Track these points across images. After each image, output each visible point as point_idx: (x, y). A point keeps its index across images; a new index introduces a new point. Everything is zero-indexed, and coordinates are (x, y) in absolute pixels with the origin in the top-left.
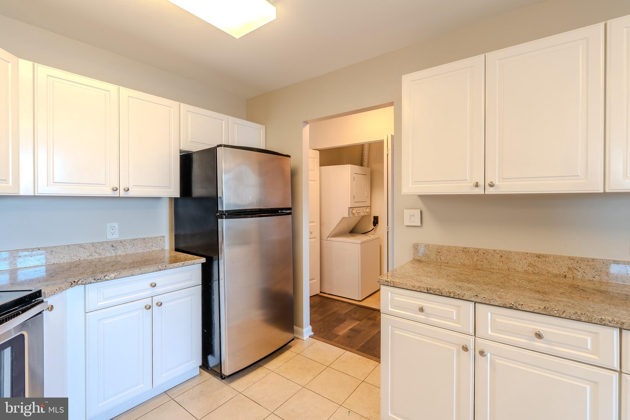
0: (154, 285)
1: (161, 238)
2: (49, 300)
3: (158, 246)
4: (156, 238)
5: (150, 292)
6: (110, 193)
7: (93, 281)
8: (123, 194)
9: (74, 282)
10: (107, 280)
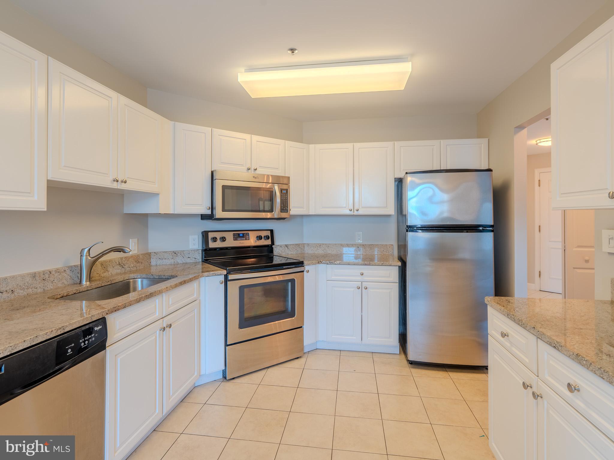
0: (362, 274)
1: (390, 246)
2: (307, 268)
3: (388, 252)
4: (386, 245)
5: (360, 278)
6: (347, 212)
7: (329, 263)
8: (356, 213)
9: (320, 261)
10: (335, 264)
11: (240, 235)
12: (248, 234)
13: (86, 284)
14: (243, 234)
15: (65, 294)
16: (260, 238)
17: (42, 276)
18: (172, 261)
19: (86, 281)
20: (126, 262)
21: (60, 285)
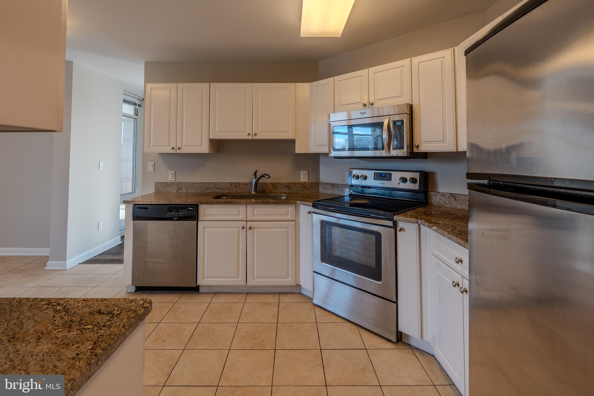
11: (383, 175)
12: (391, 174)
13: (254, 193)
14: (386, 174)
15: (235, 195)
16: (404, 180)
17: (235, 185)
18: (331, 191)
19: (254, 192)
20: (292, 186)
21: (245, 191)
